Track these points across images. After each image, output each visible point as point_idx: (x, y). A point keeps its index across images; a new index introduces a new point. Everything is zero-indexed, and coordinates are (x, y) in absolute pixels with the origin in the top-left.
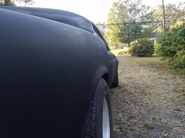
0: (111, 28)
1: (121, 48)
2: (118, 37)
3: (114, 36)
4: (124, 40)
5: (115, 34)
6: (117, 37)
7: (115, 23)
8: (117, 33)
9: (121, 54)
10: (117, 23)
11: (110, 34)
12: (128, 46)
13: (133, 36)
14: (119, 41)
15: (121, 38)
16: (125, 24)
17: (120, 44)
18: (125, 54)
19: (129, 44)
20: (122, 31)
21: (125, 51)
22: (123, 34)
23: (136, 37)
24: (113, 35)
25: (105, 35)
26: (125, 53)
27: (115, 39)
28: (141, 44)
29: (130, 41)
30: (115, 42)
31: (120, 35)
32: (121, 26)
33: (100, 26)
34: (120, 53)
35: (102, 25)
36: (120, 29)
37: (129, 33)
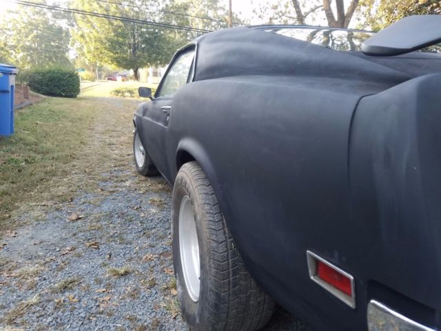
0: (89, 22)
1: (109, 79)
2: (110, 50)
3: (98, 44)
4: (125, 59)
5: (101, 42)
6: (106, 48)
7: (100, 11)
8: (106, 38)
9: (120, 94)
10: (106, 13)
11: (88, 39)
12: (134, 77)
13: (146, 54)
14: (112, 61)
15: (117, 53)
16: (126, 19)
17: (111, 67)
18: (132, 97)
19: (136, 72)
20: (117, 36)
22: (121, 45)
23: (151, 59)
24: (95, 41)
25: (71, 39)
26: (131, 92)
27: (101, 53)
29: (138, 65)
30: (101, 61)
31: (114, 45)
32: (116, 23)
33: (45, 10)
34: (118, 92)
35: (50, 8)
36: (115, 31)
37: (135, 44)
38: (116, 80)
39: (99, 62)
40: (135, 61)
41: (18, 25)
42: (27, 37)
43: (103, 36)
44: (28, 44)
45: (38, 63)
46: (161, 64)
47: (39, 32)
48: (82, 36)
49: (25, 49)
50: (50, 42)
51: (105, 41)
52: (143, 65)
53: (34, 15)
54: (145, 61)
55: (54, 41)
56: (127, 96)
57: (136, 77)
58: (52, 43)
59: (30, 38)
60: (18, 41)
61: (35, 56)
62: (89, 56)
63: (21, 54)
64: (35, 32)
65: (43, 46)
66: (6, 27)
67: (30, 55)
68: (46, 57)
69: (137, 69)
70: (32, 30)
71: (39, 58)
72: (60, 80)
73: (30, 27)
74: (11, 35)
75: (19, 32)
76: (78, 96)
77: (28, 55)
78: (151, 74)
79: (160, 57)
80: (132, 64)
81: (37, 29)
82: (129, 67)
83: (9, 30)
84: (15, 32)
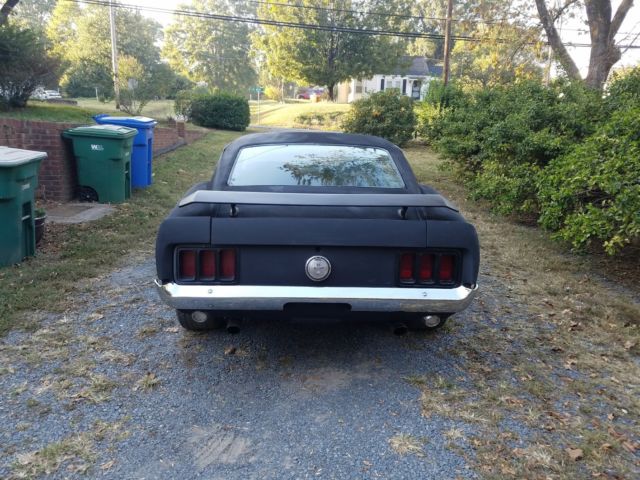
2: (297, 59)
3: (284, 53)
4: (317, 72)
5: (289, 49)
6: (294, 58)
8: (295, 43)
9: (306, 122)
11: (271, 47)
13: (346, 64)
14: (300, 74)
15: (308, 63)
17: (301, 83)
18: (321, 124)
19: (331, 89)
20: (309, 39)
21: (319, 113)
22: (313, 51)
23: (354, 69)
24: (281, 49)
25: (251, 46)
26: (320, 118)
27: (287, 64)
28: (383, 109)
29: (334, 79)
30: (287, 76)
31: (304, 53)
34: (303, 118)
36: (307, 33)
37: (332, 49)
38: (308, 98)
39: (284, 77)
40: (331, 74)
41: (193, 24)
42: (203, 40)
43: (291, 42)
44: (204, 50)
45: (216, 74)
46: (366, 75)
47: (218, 33)
48: (266, 42)
49: (200, 56)
50: (230, 47)
51: (293, 47)
52: (342, 78)
53: (213, 10)
54: (344, 74)
55: (236, 45)
56: (314, 124)
57: (332, 96)
58: (234, 48)
59: (207, 42)
60: (193, 46)
61: (212, 66)
62: (273, 69)
63: (197, 63)
64: (214, 32)
65: (223, 51)
66: (179, 28)
67: (207, 65)
68: (226, 67)
69: (333, 85)
70: (209, 32)
71: (218, 69)
72: (226, 109)
73: (207, 27)
74: (184, 39)
75: (194, 35)
76: (247, 128)
77: (203, 64)
78: (353, 89)
79: (366, 66)
80: (326, 78)
81: (216, 29)
82: (322, 82)
83: (183, 32)
84: (189, 35)
